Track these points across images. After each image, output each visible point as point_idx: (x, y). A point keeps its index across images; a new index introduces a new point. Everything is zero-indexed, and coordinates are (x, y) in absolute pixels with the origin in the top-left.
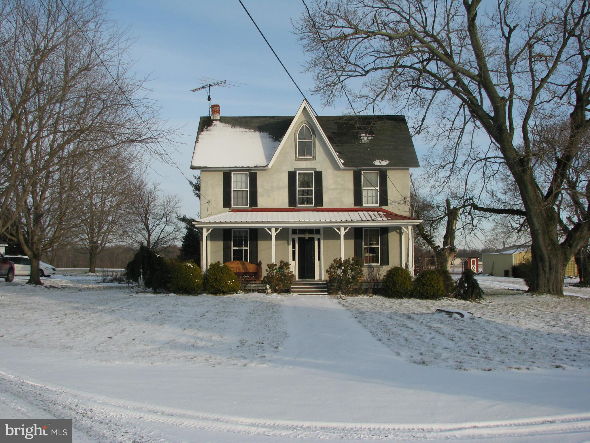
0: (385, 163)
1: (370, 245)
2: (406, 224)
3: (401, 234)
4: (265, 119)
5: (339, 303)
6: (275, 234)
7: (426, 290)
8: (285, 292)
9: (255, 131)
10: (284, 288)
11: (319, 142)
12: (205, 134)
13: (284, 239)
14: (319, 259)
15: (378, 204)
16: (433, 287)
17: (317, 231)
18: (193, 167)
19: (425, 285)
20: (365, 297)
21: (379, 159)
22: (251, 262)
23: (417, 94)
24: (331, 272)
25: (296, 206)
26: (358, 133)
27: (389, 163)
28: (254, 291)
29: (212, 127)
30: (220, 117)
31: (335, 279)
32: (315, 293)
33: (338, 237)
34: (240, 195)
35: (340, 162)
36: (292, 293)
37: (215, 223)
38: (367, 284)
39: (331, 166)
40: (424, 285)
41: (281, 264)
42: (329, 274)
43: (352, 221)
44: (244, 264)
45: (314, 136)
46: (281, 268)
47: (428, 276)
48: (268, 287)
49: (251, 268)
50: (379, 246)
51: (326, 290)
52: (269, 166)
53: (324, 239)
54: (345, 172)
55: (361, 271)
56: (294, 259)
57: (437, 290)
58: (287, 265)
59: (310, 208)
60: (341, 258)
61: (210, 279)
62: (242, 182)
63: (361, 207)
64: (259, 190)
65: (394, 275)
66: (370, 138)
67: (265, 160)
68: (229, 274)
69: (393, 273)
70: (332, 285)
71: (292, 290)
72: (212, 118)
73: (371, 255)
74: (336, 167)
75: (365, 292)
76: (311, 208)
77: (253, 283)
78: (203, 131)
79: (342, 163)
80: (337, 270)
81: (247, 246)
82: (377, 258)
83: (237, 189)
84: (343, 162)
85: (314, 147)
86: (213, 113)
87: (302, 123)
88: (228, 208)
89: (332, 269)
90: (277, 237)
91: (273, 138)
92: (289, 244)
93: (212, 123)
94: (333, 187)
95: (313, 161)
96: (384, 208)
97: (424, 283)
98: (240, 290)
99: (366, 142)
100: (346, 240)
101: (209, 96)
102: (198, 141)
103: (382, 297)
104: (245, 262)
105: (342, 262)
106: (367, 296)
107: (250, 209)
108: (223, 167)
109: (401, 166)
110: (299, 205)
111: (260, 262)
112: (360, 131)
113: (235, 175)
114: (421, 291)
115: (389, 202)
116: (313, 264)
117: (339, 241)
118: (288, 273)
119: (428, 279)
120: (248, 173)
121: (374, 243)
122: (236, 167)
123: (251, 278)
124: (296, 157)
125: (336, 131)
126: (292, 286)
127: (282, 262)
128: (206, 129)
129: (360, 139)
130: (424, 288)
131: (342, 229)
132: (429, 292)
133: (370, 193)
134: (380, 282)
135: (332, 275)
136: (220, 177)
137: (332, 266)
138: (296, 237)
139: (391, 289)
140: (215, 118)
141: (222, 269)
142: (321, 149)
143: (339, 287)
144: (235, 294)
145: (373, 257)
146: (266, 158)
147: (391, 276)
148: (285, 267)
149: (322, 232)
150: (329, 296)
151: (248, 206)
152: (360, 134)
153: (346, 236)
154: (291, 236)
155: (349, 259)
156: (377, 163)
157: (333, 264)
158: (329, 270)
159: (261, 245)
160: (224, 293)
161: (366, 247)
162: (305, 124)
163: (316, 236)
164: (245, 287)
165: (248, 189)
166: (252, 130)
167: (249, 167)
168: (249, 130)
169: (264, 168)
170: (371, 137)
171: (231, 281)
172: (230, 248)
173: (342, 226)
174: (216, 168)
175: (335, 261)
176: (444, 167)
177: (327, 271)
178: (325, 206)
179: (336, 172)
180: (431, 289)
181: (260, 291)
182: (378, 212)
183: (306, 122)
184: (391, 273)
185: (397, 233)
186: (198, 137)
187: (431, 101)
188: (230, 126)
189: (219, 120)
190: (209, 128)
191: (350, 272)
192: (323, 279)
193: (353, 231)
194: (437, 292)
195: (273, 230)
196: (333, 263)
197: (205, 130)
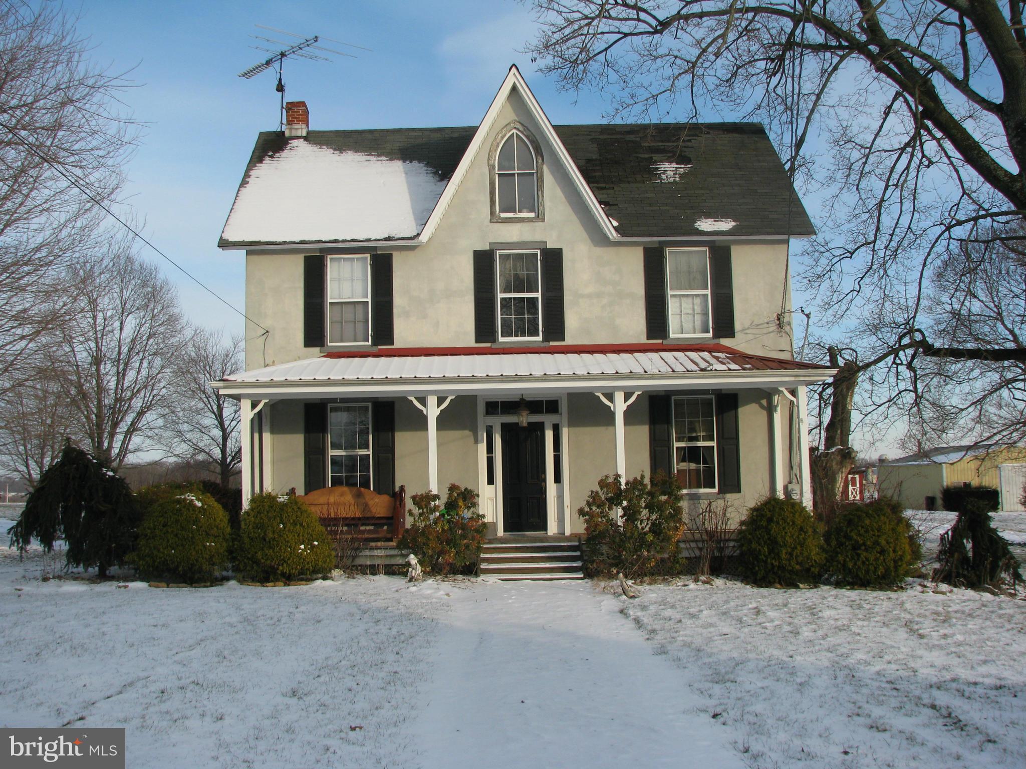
0: (726, 225)
1: (691, 439)
2: (792, 379)
3: (770, 410)
4: (420, 134)
5: (621, 612)
6: (437, 412)
7: (863, 563)
8: (463, 573)
9: (391, 159)
10: (459, 564)
11: (553, 176)
12: (267, 167)
13: (463, 428)
14: (558, 479)
15: (708, 332)
16: (882, 552)
17: (550, 406)
18: (224, 244)
19: (859, 548)
20: (692, 586)
21: (708, 216)
22: (378, 490)
23: (777, 95)
24: (591, 515)
25: (494, 340)
26: (651, 161)
27: (734, 228)
28: (373, 570)
29: (285, 153)
30: (309, 133)
31: (602, 535)
32: (548, 576)
33: (608, 418)
34: (348, 313)
35: (609, 226)
36: (483, 577)
37: (272, 384)
38: (693, 545)
39: (584, 235)
40: (855, 548)
41: (450, 495)
42: (586, 521)
43: (646, 375)
44: (359, 495)
45: (540, 161)
46: (451, 505)
47: (867, 522)
48: (413, 559)
49: (379, 505)
50: (714, 444)
51: (578, 564)
52: (424, 238)
53: (571, 424)
54: (623, 250)
55: (678, 510)
56: (491, 481)
57: (895, 561)
58: (468, 497)
59: (531, 346)
60: (618, 476)
61: (246, 540)
62: (352, 280)
63: (665, 342)
64: (399, 301)
65: (770, 520)
66: (682, 171)
67: (413, 224)
68: (301, 525)
69: (769, 514)
70: (595, 552)
71: (484, 566)
72: (287, 134)
73: (693, 466)
74: (599, 238)
75: (691, 569)
76: (535, 346)
77: (378, 548)
78: (261, 161)
79: (615, 228)
80: (610, 509)
81: (368, 448)
82: (710, 473)
83: (340, 298)
84: (615, 224)
85: (540, 186)
86: (289, 123)
87: (508, 127)
88: (317, 350)
89: (594, 508)
90: (444, 421)
91: (435, 173)
92: (476, 441)
93: (288, 143)
94: (590, 290)
95: (539, 225)
96: (725, 342)
97: (857, 541)
98: (337, 567)
99: (672, 180)
100: (629, 428)
101: (280, 80)
102: (247, 183)
103: (739, 585)
104: (362, 489)
105: (623, 487)
106: (696, 581)
107: (375, 349)
108: (302, 242)
109: (768, 234)
110: (501, 339)
111: (402, 488)
112: (656, 157)
113: (336, 264)
114: (850, 565)
115: (738, 326)
116: (543, 492)
117: (611, 428)
118: (471, 519)
119: (867, 531)
120: (368, 256)
121: (702, 434)
122: (336, 241)
123: (377, 532)
124: (492, 213)
125: (594, 158)
126: (482, 555)
127: (453, 488)
128: (271, 157)
129: (654, 174)
130: (859, 555)
131: (619, 397)
132: (872, 568)
133: (687, 304)
134: (729, 540)
135: (597, 525)
136: (296, 268)
137: (594, 498)
138: (497, 421)
139: (765, 562)
140: (294, 134)
141: (282, 510)
142: (559, 192)
143: (615, 558)
144: (319, 582)
145: (698, 471)
146: (415, 219)
147: (764, 523)
148: (461, 503)
149: (564, 407)
150: (587, 583)
151: (370, 343)
152: (656, 162)
153: (630, 416)
154: (483, 421)
155: (643, 477)
156: (706, 225)
157: (597, 493)
158: (587, 509)
159: (403, 441)
160: (288, 579)
161: (682, 444)
162: (515, 131)
163: (548, 420)
164: (354, 558)
165: (369, 300)
166: (384, 158)
167: (369, 240)
168: (377, 158)
169: (410, 244)
170: (683, 169)
171: (309, 543)
172: (323, 452)
173: (619, 388)
174: (285, 243)
175: (603, 484)
176: (852, 254)
177: (581, 512)
178: (569, 340)
179: (599, 251)
180: (876, 559)
181: (391, 571)
182: (710, 352)
183: (518, 126)
184: (762, 516)
185: (762, 406)
186: (247, 175)
187: (818, 97)
188: (331, 151)
189: (306, 139)
190: (277, 155)
191: (645, 513)
192: (568, 533)
193: (646, 404)
194: (896, 567)
195: (432, 401)
196: (597, 488)
197: (267, 160)
